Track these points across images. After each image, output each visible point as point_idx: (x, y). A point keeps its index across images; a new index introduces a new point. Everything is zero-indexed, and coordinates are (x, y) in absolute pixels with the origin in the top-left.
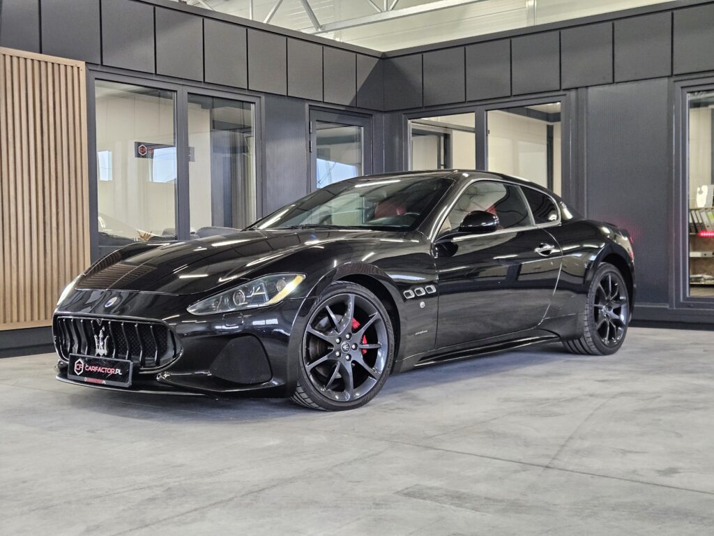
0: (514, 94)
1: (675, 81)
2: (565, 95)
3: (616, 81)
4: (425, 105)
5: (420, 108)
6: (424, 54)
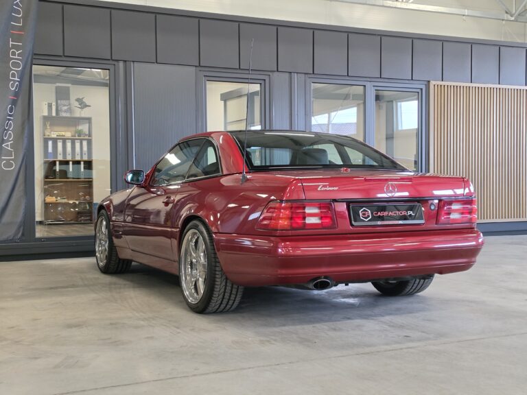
1: (201, 71)
3: (158, 62)
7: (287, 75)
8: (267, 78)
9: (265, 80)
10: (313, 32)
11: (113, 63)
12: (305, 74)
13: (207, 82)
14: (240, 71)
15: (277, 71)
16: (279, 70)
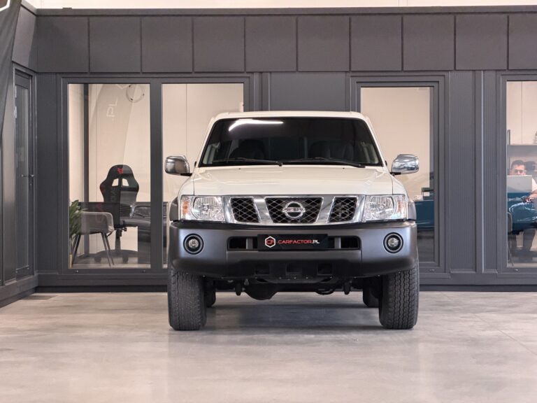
0: (195, 71)
1: (352, 76)
2: (249, 77)
3: (299, 70)
4: (92, 71)
5: (86, 73)
6: (91, 19)
7: (471, 73)
8: (441, 80)
9: (438, 82)
10: (508, 17)
11: (248, 75)
12: (497, 70)
13: (362, 89)
14: (403, 74)
15: (455, 69)
16: (457, 69)
